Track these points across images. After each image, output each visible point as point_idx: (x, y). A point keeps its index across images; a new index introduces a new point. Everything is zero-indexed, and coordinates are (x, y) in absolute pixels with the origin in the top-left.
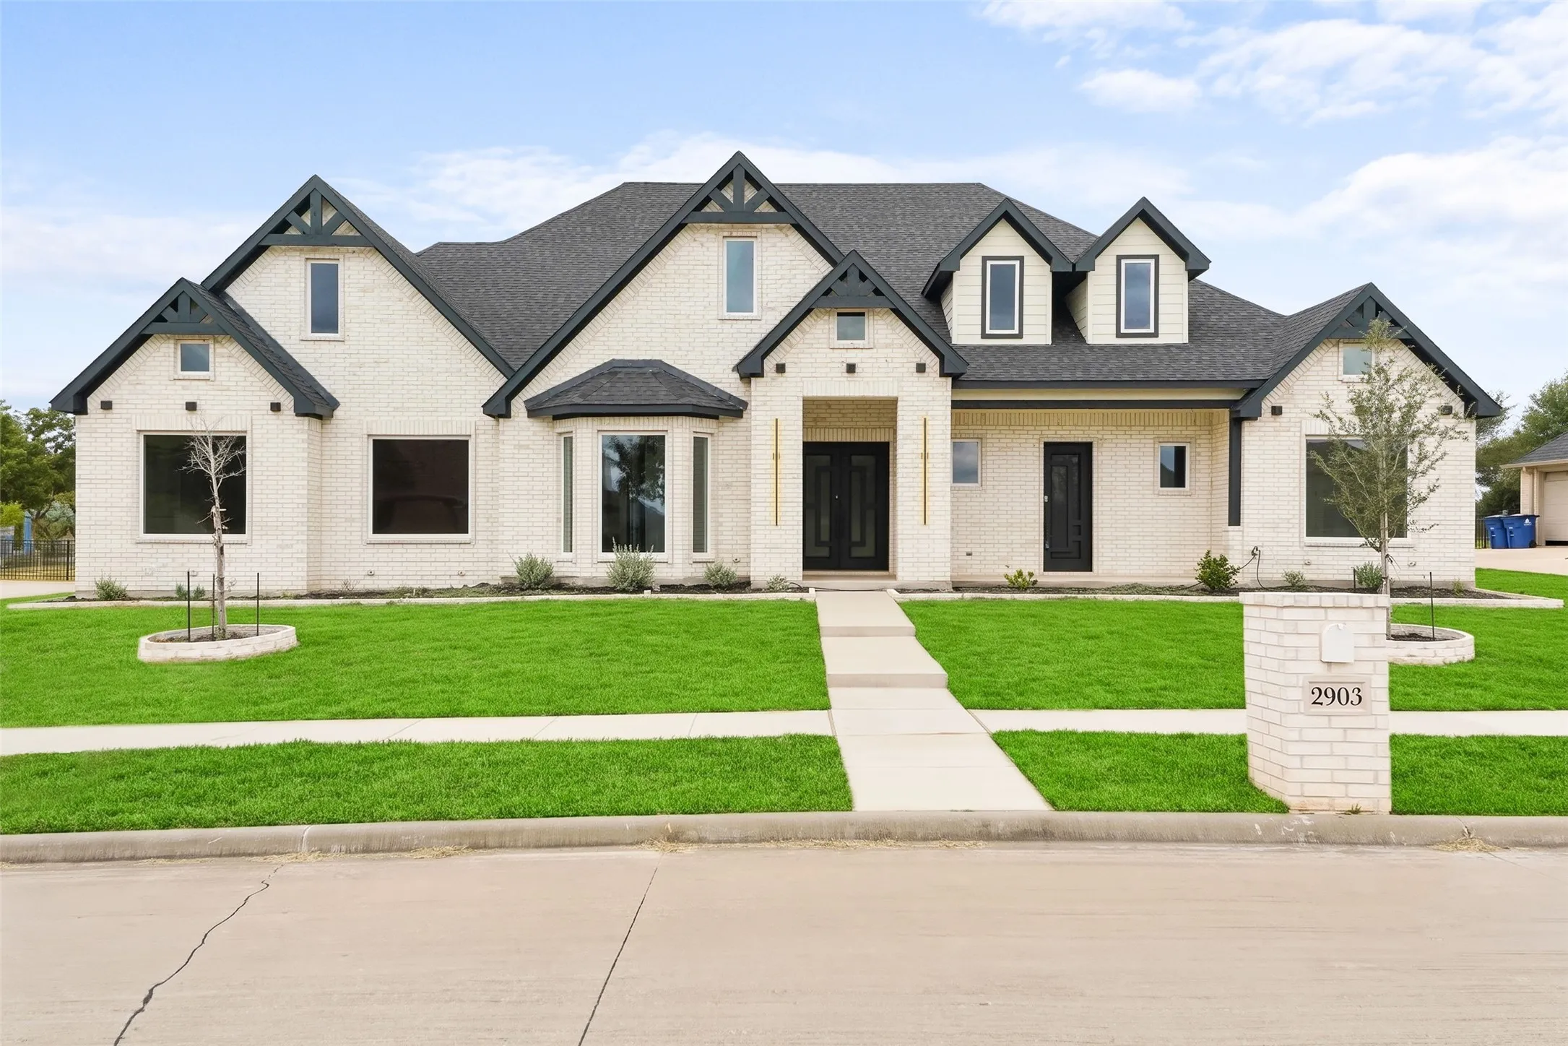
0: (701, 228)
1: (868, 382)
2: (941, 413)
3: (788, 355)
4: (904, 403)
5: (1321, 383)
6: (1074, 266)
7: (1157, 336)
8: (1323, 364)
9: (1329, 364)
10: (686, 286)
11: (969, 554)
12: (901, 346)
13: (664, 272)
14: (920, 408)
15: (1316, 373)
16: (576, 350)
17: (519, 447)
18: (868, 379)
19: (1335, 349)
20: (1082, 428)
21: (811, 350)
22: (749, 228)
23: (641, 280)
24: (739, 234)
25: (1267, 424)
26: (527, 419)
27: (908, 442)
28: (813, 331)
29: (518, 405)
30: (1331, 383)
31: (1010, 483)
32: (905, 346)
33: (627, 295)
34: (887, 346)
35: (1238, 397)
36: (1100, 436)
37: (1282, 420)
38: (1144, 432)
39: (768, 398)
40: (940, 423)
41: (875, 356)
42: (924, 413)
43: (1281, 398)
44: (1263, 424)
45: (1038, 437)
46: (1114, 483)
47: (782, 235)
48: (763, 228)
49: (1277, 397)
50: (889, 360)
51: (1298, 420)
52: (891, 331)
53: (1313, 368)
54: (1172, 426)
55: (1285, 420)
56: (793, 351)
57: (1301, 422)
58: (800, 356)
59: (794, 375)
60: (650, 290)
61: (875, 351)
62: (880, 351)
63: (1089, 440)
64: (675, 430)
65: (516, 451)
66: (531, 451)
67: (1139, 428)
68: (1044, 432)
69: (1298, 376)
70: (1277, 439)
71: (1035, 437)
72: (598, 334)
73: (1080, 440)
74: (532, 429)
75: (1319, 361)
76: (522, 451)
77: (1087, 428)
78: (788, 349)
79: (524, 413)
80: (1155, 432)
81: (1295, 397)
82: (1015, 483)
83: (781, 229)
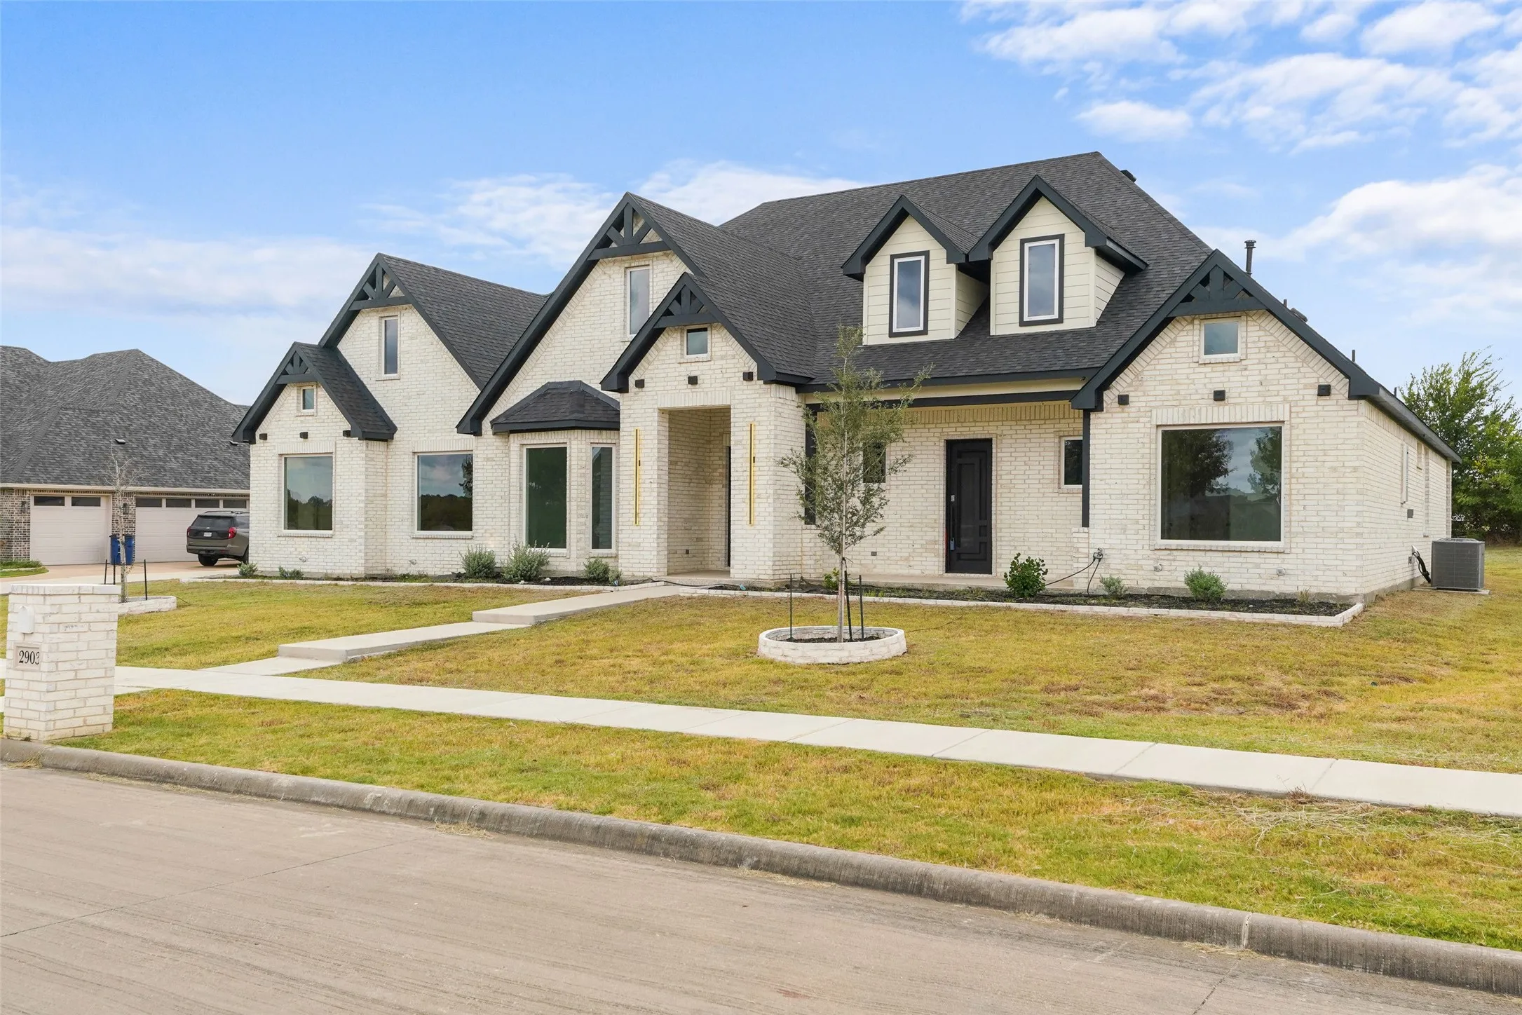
0: (609, 261)
1: (707, 393)
2: (765, 419)
3: (647, 372)
4: (736, 411)
5: (1175, 366)
6: (967, 256)
7: (1062, 322)
8: (1177, 344)
9: (1184, 344)
10: (598, 314)
11: (874, 554)
12: (734, 357)
13: (583, 303)
14: (749, 415)
15: (1169, 356)
16: (524, 377)
17: (488, 459)
18: (707, 390)
19: (1190, 327)
20: (982, 424)
21: (664, 366)
22: (644, 257)
23: (568, 313)
24: (637, 264)
25: (1115, 415)
26: (492, 436)
27: (740, 447)
28: (665, 348)
29: (486, 425)
30: (1187, 365)
31: (913, 483)
32: (737, 357)
33: (558, 326)
34: (723, 358)
35: (1078, 387)
36: (999, 432)
37: (1130, 410)
38: (1044, 426)
39: (632, 411)
40: (765, 428)
41: (713, 367)
42: (751, 420)
43: (1130, 385)
44: (1110, 415)
45: (938, 435)
46: (1013, 482)
47: (668, 261)
48: (654, 257)
49: (1125, 385)
50: (724, 371)
51: (1148, 409)
52: (725, 344)
53: (1166, 351)
54: (1060, 419)
55: (1133, 410)
56: (650, 367)
57: (1151, 411)
58: (656, 371)
59: (651, 389)
60: (573, 320)
61: (712, 362)
62: (717, 363)
63: (988, 437)
64: (573, 442)
65: (485, 463)
66: (494, 463)
67: (1039, 422)
68: (944, 430)
69: (1148, 360)
70: (1125, 431)
71: (936, 435)
72: (539, 362)
73: (979, 437)
74: (495, 444)
75: (1173, 341)
76: (489, 463)
77: (986, 424)
78: (647, 365)
79: (490, 432)
80: (1057, 426)
81: (1145, 384)
82: (917, 483)
83: (667, 255)
